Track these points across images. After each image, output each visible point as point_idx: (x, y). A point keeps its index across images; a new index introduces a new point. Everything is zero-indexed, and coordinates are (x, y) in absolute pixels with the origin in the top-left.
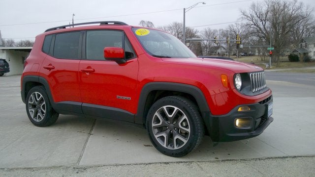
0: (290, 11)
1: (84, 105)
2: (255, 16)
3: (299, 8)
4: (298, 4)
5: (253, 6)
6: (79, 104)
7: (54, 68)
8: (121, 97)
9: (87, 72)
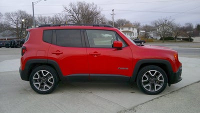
0: (90, 9)
1: (91, 75)
2: (72, 10)
3: (95, 8)
4: (94, 6)
5: (71, 5)
6: (88, 75)
7: (62, 53)
8: (121, 68)
9: (94, 55)
